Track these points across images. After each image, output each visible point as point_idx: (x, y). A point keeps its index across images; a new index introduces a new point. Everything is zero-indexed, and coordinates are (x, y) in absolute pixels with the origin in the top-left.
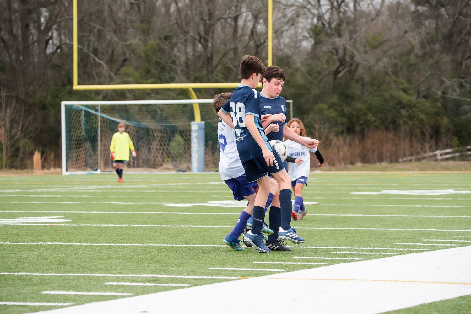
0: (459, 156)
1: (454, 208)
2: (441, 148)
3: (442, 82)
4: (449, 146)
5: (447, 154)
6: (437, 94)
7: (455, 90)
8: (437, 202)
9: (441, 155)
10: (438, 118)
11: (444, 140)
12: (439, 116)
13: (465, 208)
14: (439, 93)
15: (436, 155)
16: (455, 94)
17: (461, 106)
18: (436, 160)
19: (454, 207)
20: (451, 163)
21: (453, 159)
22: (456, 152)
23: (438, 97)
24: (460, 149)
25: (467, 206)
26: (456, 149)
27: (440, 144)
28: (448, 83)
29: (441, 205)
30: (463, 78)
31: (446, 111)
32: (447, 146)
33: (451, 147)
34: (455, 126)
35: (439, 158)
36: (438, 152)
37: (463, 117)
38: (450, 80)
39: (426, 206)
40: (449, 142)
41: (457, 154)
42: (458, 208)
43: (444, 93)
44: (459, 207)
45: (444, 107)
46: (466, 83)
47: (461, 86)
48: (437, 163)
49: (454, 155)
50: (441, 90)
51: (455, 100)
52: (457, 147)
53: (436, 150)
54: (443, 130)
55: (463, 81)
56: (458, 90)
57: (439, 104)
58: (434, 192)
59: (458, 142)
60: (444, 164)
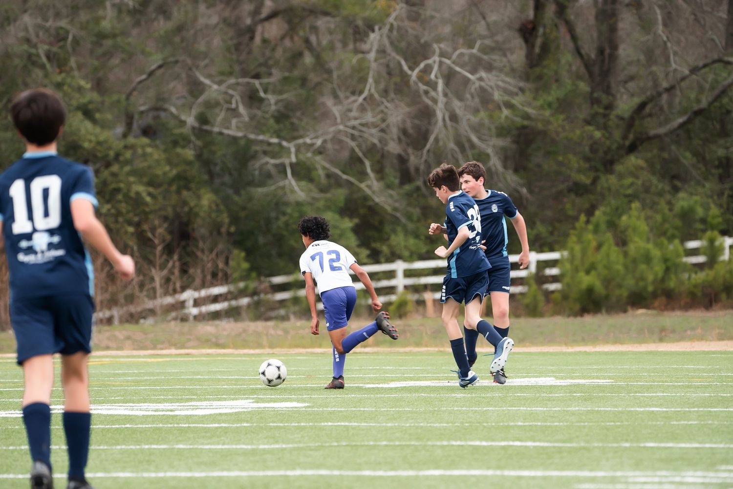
0: (249, 306)
1: (264, 450)
2: (198, 281)
3: (196, 89)
4: (220, 275)
5: (216, 299)
6: (183, 123)
7: (234, 112)
8: (211, 435)
9: (197, 303)
10: (185, 193)
11: (207, 260)
12: (188, 189)
13: (294, 449)
14: (190, 120)
15: (182, 304)
16: (234, 122)
17: (254, 157)
18: (184, 319)
19: (261, 447)
20: (227, 326)
21: (233, 313)
22: (242, 293)
23: (186, 130)
24: (253, 285)
25: (301, 445)
26: (242, 285)
27: (196, 272)
28: (214, 90)
29: (224, 444)
30: (257, 76)
31: (211, 174)
32: (216, 277)
33: (226, 279)
34: (235, 219)
35: (195, 311)
36: (188, 295)
37: (259, 192)
38: (220, 83)
39: (181, 446)
40: (221, 265)
41: (245, 301)
42: (273, 449)
43: (203, 119)
44: (277, 446)
45: (205, 161)
46: (265, 92)
47: (253, 99)
48: (186, 326)
49: (234, 303)
50: (195, 111)
51: (235, 139)
52: (242, 278)
53: (183, 289)
54: (201, 229)
55: (256, 83)
56: (242, 109)
57: (189, 153)
58: (197, 408)
59: (245, 265)
60: (208, 329)
